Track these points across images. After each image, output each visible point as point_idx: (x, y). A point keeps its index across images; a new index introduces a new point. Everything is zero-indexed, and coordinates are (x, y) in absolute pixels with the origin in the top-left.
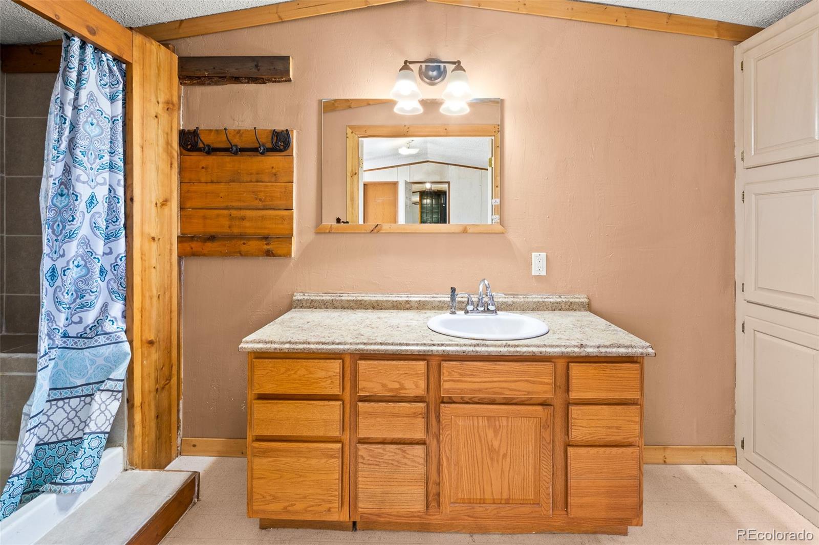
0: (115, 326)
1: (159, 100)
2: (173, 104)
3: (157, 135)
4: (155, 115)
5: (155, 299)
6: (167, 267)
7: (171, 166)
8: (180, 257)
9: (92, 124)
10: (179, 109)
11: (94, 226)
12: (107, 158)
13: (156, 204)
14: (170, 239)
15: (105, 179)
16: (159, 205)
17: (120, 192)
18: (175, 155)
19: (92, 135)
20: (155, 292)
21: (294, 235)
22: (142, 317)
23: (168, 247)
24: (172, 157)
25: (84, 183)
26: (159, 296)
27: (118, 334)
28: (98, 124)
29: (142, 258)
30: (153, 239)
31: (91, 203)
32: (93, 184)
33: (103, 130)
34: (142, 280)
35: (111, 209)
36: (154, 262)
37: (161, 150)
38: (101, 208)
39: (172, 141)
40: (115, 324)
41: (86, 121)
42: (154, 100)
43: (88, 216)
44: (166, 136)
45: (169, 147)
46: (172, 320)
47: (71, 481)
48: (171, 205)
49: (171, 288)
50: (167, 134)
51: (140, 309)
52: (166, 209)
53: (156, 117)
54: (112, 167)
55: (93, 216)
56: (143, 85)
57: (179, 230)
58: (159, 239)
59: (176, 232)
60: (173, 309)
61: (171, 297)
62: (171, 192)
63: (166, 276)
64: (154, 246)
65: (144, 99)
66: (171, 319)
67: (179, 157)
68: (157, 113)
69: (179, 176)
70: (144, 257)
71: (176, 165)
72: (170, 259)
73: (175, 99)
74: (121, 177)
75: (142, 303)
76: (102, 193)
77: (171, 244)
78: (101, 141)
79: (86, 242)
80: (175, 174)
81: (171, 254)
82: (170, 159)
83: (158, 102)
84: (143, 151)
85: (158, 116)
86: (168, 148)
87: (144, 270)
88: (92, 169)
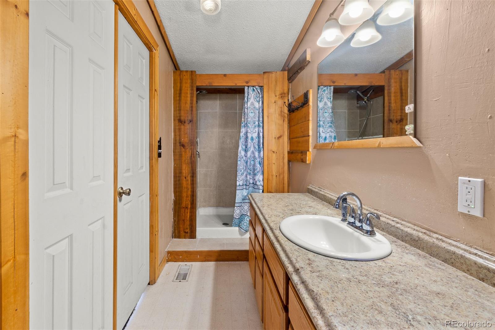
1: (276, 95)
2: (284, 94)
3: (275, 110)
4: (274, 101)
5: (274, 177)
6: (282, 164)
7: (284, 121)
8: (289, 161)
9: (252, 113)
10: (288, 94)
11: (255, 148)
12: (257, 123)
13: (275, 138)
14: (283, 152)
15: (256, 131)
16: (276, 138)
17: (261, 134)
18: (286, 115)
19: (252, 116)
20: (274, 174)
21: (310, 150)
22: (268, 182)
23: (282, 156)
24: (284, 117)
25: (249, 133)
26: (276, 176)
27: (259, 186)
28: (254, 112)
29: (268, 159)
30: (274, 152)
31: (252, 139)
32: (252, 133)
33: (255, 113)
34: (268, 168)
35: (259, 142)
36: (274, 162)
37: (277, 115)
38: (256, 141)
39: (284, 110)
40: (260, 182)
41: (250, 112)
42: (273, 95)
43: (252, 144)
44: (280, 109)
45: (283, 113)
46: (285, 188)
48: (284, 138)
49: (284, 174)
50: (281, 108)
51: (267, 179)
52: (281, 140)
53: (275, 102)
54: (259, 126)
55: (254, 144)
56: (268, 92)
57: (289, 149)
58: (277, 152)
59: (286, 149)
60: (285, 183)
61: (284, 178)
62: (284, 132)
63: (281, 168)
64: (274, 155)
65: (269, 97)
66: (284, 187)
67: (289, 116)
68: (275, 101)
69: (288, 124)
70: (269, 159)
71: (286, 120)
72: (283, 161)
73: (286, 91)
74: (261, 129)
75: (268, 176)
76: (255, 135)
77: (284, 155)
78: (255, 118)
79: (253, 153)
80: (286, 124)
81: (284, 159)
82: (283, 118)
83: (276, 96)
84: (268, 118)
85: (276, 102)
86: (281, 114)
87: (268, 164)
88: (252, 128)
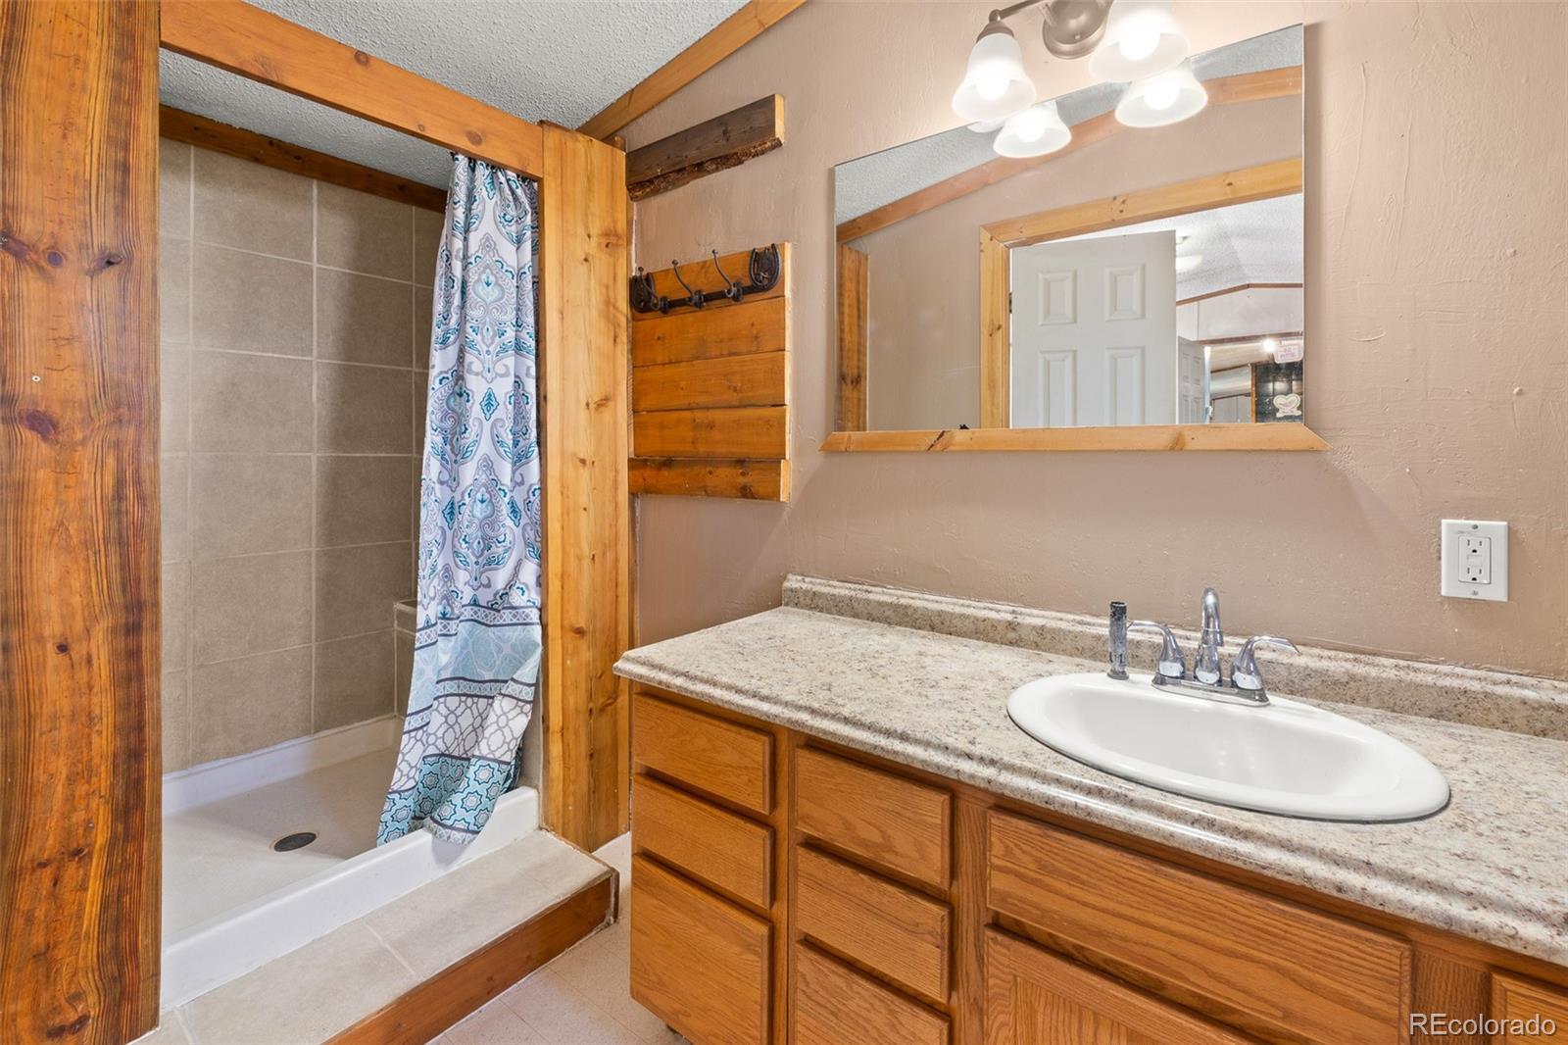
0: (525, 598)
1: (591, 233)
2: (617, 236)
3: (588, 291)
4: (583, 257)
5: (586, 563)
6: (609, 509)
7: (615, 341)
8: (633, 495)
9: (488, 284)
10: (629, 242)
11: (497, 441)
12: (510, 334)
13: (588, 405)
14: (615, 462)
15: (506, 366)
16: (592, 406)
17: (531, 386)
18: (623, 321)
19: (488, 301)
20: (586, 550)
21: (787, 457)
22: (562, 588)
23: (611, 475)
24: (616, 325)
25: (477, 374)
26: (594, 556)
27: (527, 611)
28: (497, 283)
29: (562, 493)
30: (583, 461)
31: (489, 404)
32: (489, 376)
33: (503, 291)
34: (563, 528)
35: (519, 416)
36: (584, 500)
37: (595, 313)
38: (504, 412)
39: (615, 298)
40: (526, 593)
41: (479, 280)
42: (581, 231)
43: (487, 425)
44: (604, 291)
45: (611, 308)
46: (619, 599)
47: (449, 823)
48: (615, 407)
49: (616, 544)
50: (607, 287)
51: (559, 575)
52: (607, 414)
53: (586, 260)
54: (519, 348)
55: (494, 425)
56: (561, 210)
57: (632, 449)
58: (593, 463)
59: (625, 450)
60: (620, 580)
61: (616, 561)
62: (616, 383)
63: (607, 525)
64: (584, 473)
65: (564, 233)
66: (617, 597)
67: (630, 325)
68: (587, 254)
69: (630, 357)
70: (565, 492)
71: (623, 338)
72: (615, 497)
73: (622, 226)
74: (531, 362)
75: (563, 566)
76: (503, 388)
77: (617, 472)
78: (501, 309)
79: (488, 465)
80: (622, 354)
81: (616, 489)
82: (612, 328)
83: (589, 237)
84: (563, 318)
85: (590, 259)
86: (608, 311)
87: (566, 512)
88: (488, 352)
